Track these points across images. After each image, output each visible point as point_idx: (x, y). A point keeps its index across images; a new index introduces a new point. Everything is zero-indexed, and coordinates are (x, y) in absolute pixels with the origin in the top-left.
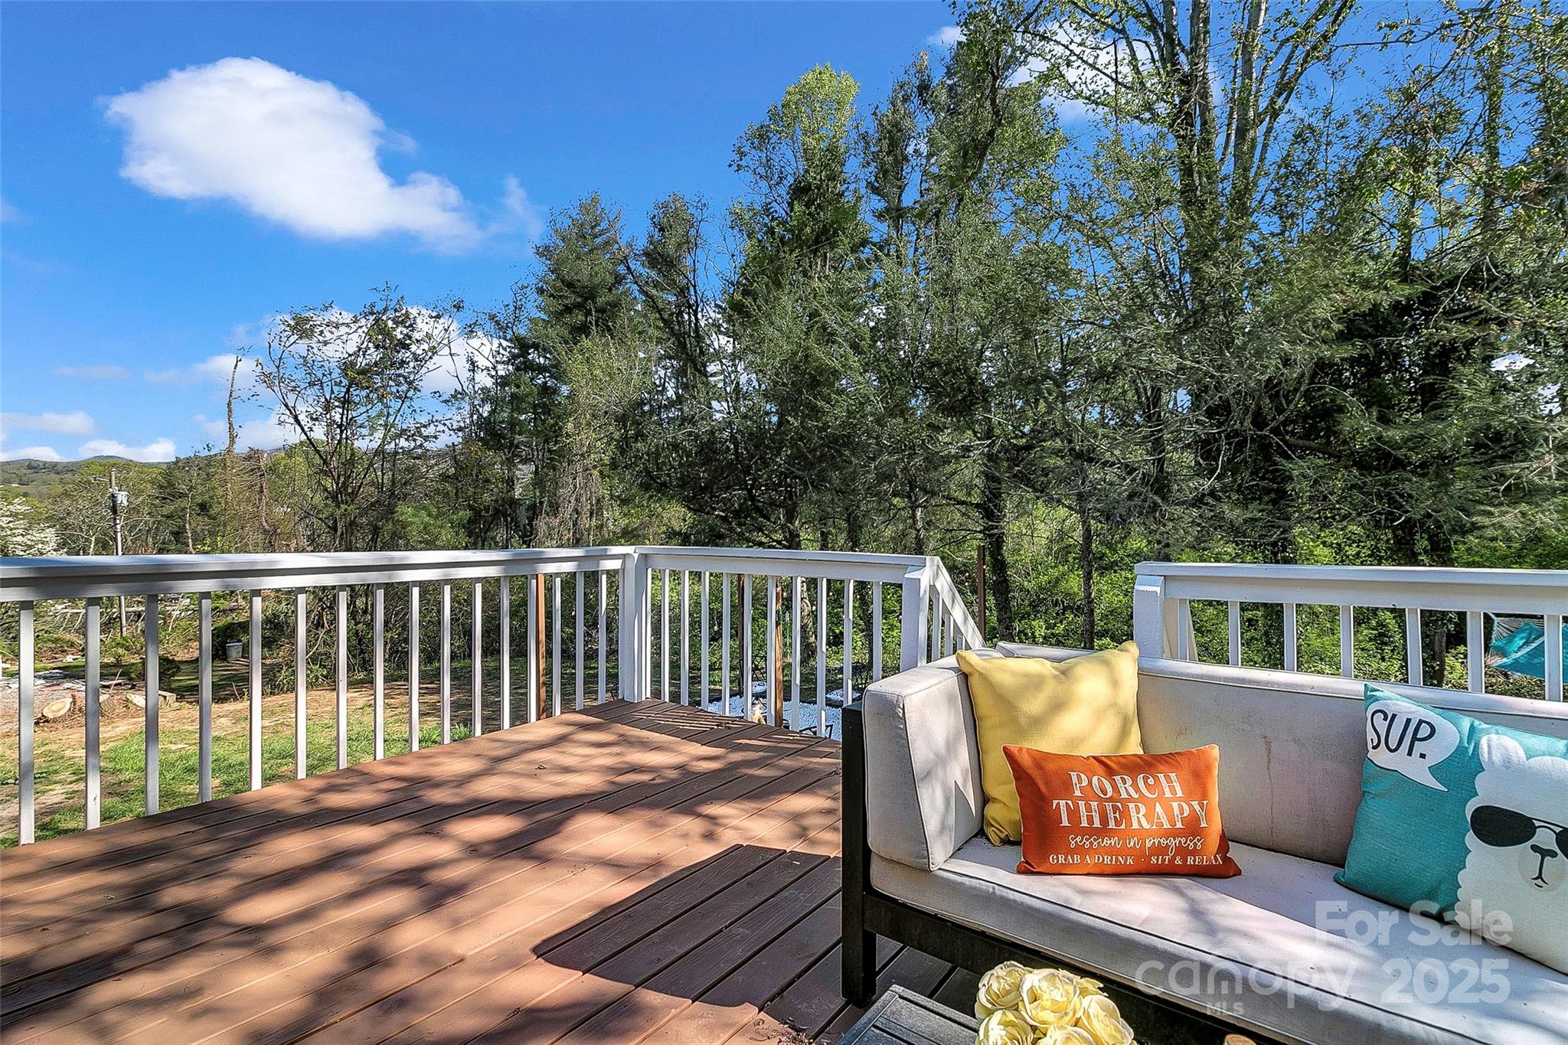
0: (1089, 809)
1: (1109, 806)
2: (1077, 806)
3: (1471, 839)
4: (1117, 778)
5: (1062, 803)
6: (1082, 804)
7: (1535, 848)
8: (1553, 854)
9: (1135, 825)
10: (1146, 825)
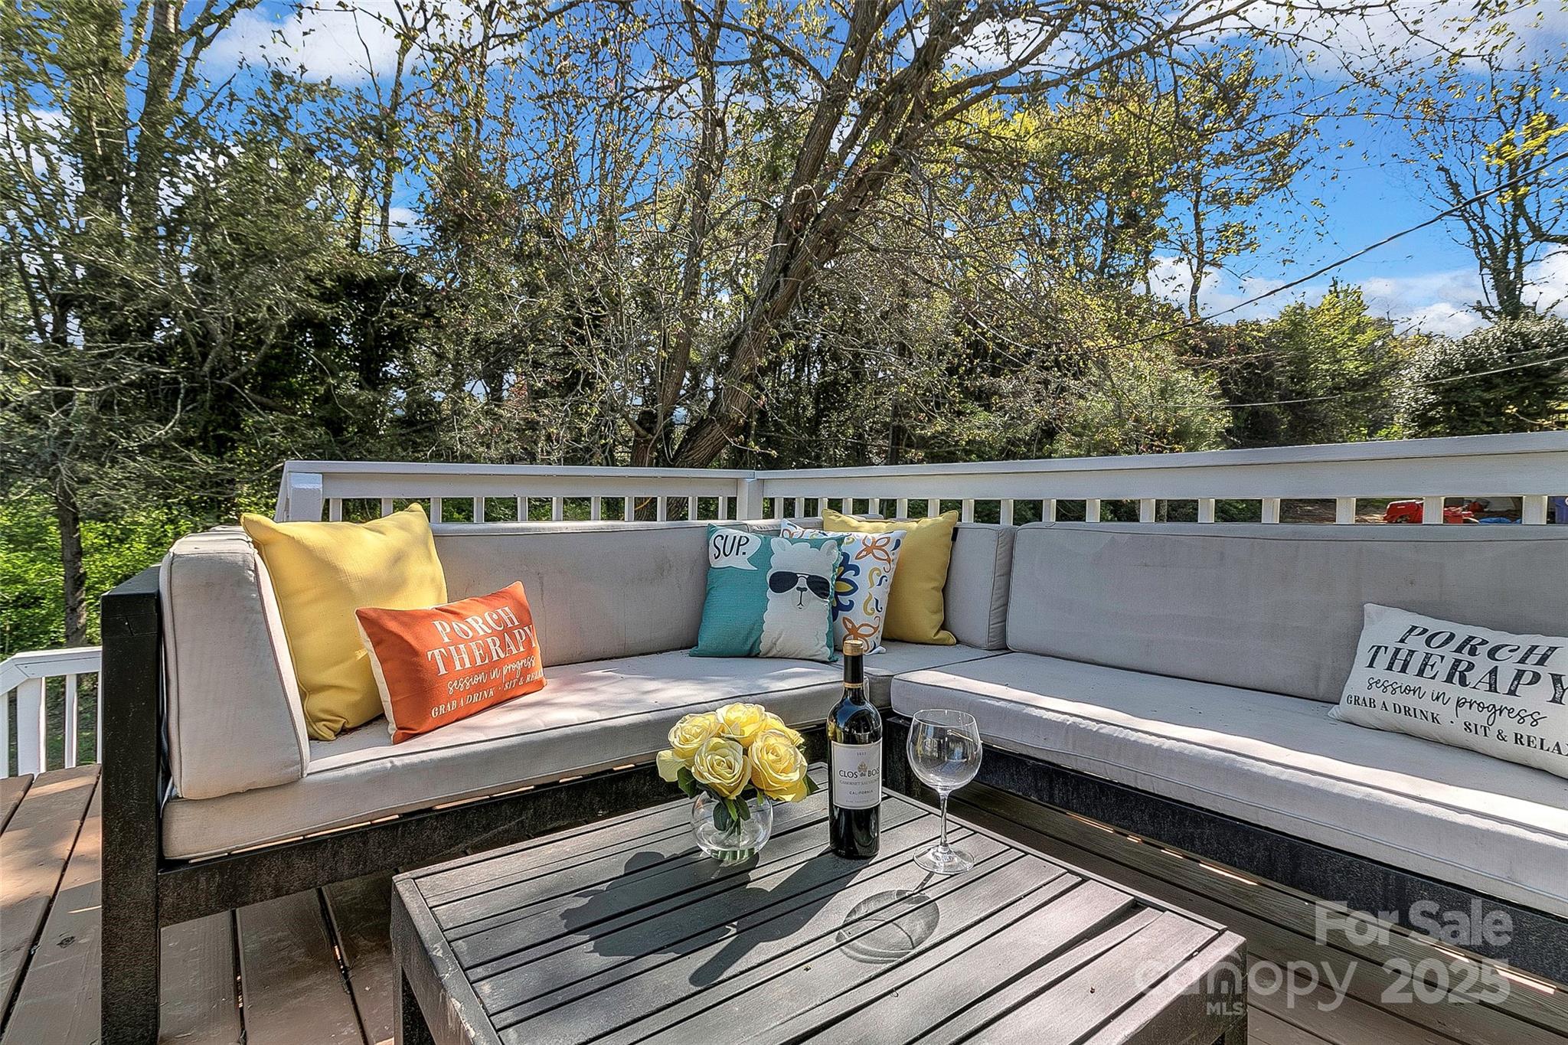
0: (458, 650)
1: (473, 645)
2: (449, 652)
3: (770, 593)
4: (469, 620)
5: (436, 652)
6: (452, 648)
7: (798, 589)
8: (805, 589)
9: (495, 658)
10: (502, 656)
